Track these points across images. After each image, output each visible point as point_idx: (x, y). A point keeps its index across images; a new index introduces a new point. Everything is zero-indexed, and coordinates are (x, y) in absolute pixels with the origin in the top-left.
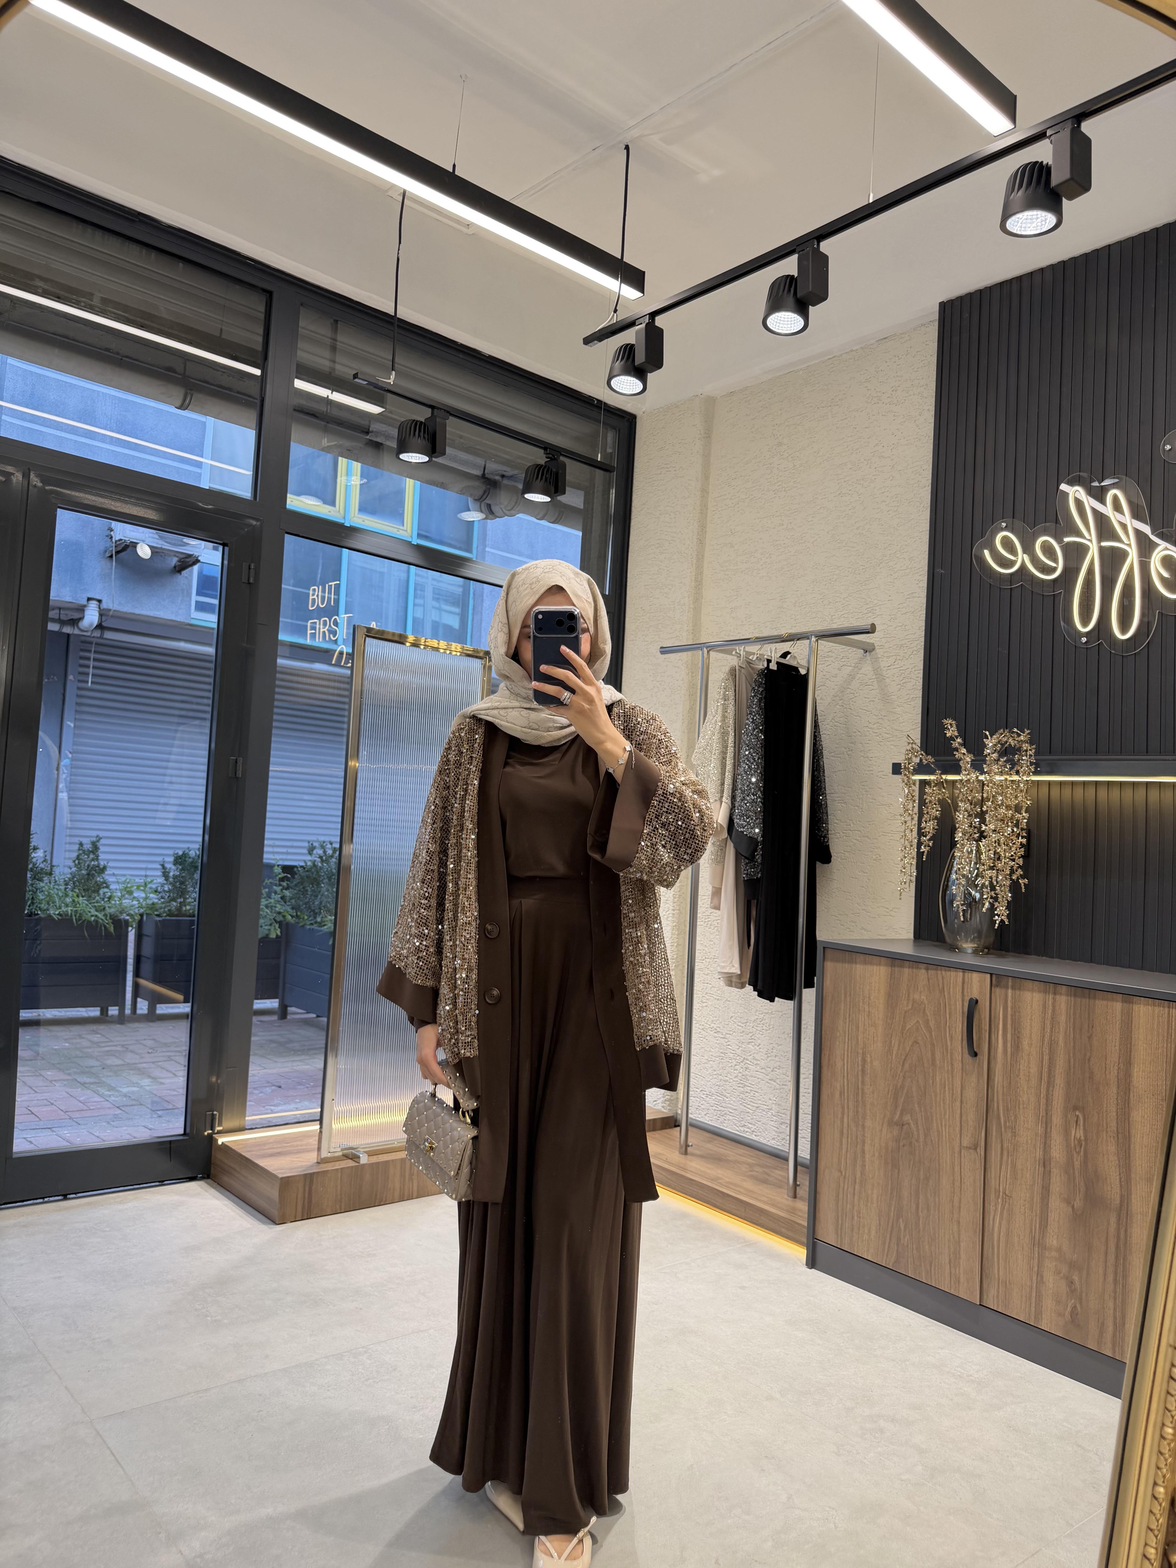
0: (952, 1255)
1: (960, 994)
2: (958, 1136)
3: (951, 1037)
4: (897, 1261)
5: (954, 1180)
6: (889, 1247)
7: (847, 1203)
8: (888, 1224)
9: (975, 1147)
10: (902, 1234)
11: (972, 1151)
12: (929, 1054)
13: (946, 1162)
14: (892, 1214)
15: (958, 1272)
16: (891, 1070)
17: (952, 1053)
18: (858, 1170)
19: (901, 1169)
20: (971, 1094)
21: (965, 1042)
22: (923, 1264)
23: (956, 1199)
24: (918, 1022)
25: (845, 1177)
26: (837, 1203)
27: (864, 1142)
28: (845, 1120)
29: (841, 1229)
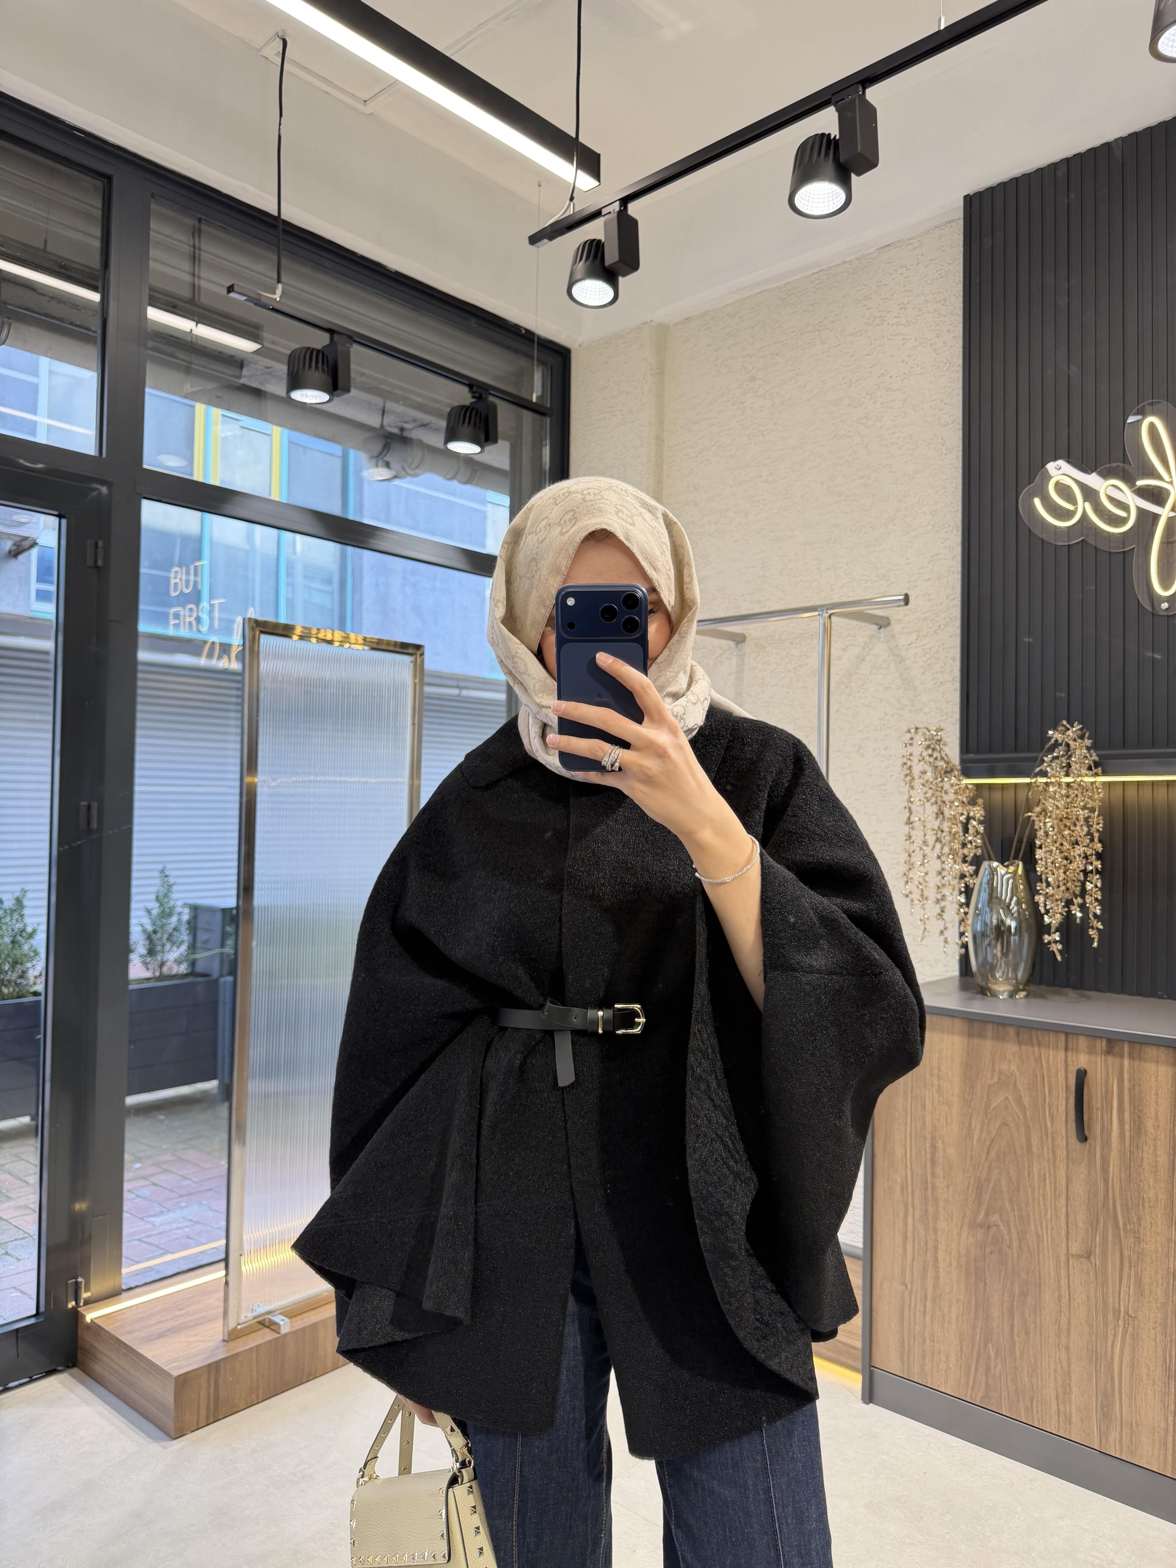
0: (1059, 1389)
1: (1063, 1063)
2: (1064, 1241)
3: (1052, 1119)
4: (986, 1396)
5: (1060, 1295)
6: (975, 1379)
7: (915, 1323)
8: (972, 1351)
9: (1088, 1255)
10: (992, 1363)
11: (1083, 1260)
12: (1023, 1139)
13: (1049, 1273)
14: (978, 1337)
15: (1068, 1409)
16: (971, 1159)
17: (1053, 1138)
18: (930, 1282)
19: (988, 1282)
20: (1079, 1188)
21: (1072, 1125)
22: (1021, 1400)
23: (1064, 1320)
24: (1006, 1098)
25: (911, 1292)
26: (902, 1324)
27: (936, 1248)
28: (910, 1221)
29: (908, 1355)
